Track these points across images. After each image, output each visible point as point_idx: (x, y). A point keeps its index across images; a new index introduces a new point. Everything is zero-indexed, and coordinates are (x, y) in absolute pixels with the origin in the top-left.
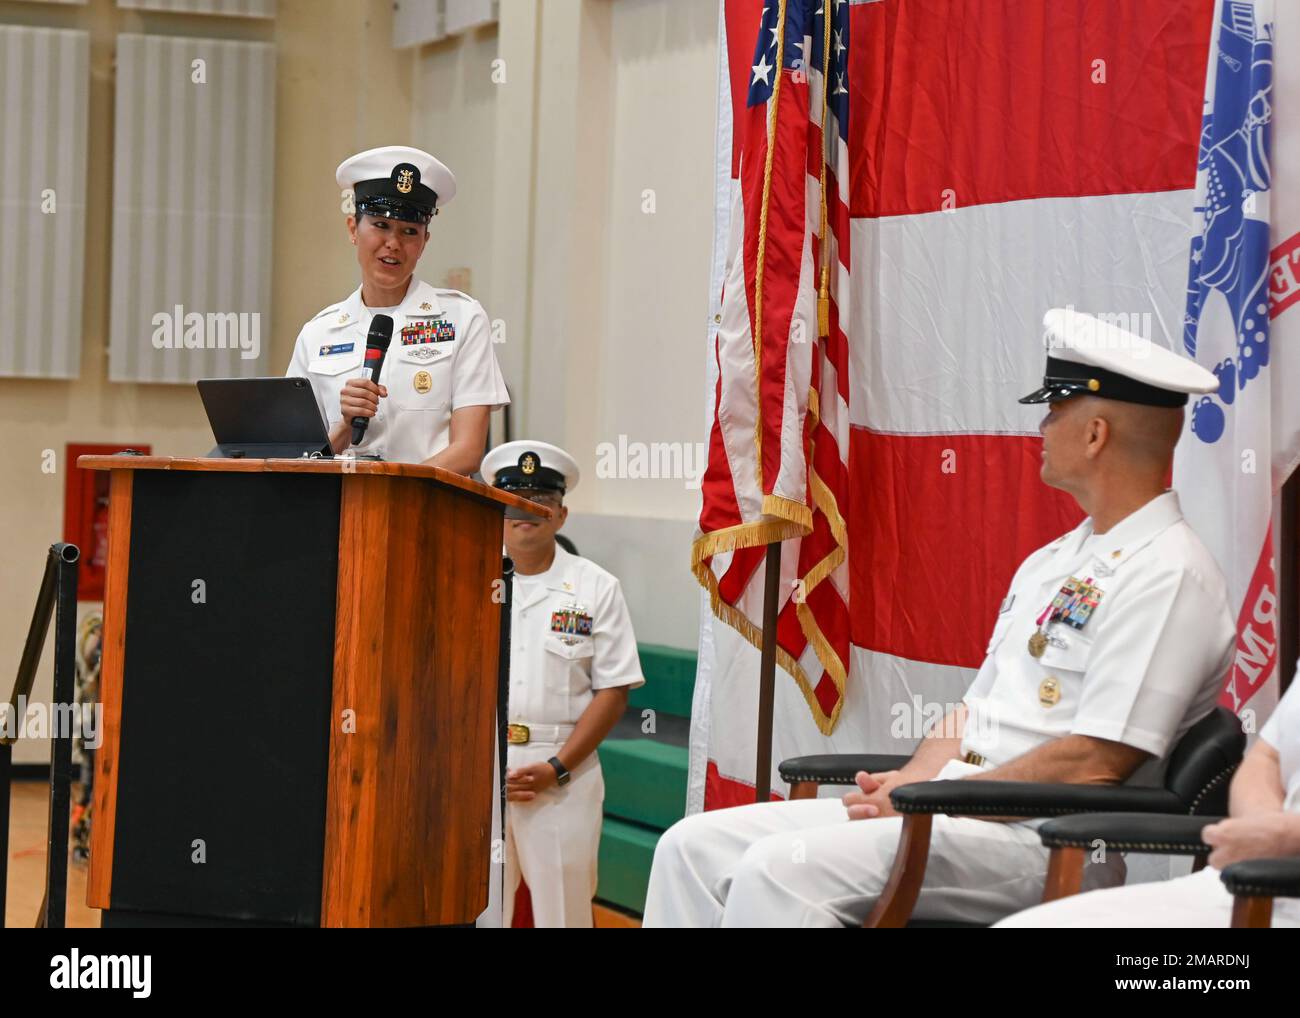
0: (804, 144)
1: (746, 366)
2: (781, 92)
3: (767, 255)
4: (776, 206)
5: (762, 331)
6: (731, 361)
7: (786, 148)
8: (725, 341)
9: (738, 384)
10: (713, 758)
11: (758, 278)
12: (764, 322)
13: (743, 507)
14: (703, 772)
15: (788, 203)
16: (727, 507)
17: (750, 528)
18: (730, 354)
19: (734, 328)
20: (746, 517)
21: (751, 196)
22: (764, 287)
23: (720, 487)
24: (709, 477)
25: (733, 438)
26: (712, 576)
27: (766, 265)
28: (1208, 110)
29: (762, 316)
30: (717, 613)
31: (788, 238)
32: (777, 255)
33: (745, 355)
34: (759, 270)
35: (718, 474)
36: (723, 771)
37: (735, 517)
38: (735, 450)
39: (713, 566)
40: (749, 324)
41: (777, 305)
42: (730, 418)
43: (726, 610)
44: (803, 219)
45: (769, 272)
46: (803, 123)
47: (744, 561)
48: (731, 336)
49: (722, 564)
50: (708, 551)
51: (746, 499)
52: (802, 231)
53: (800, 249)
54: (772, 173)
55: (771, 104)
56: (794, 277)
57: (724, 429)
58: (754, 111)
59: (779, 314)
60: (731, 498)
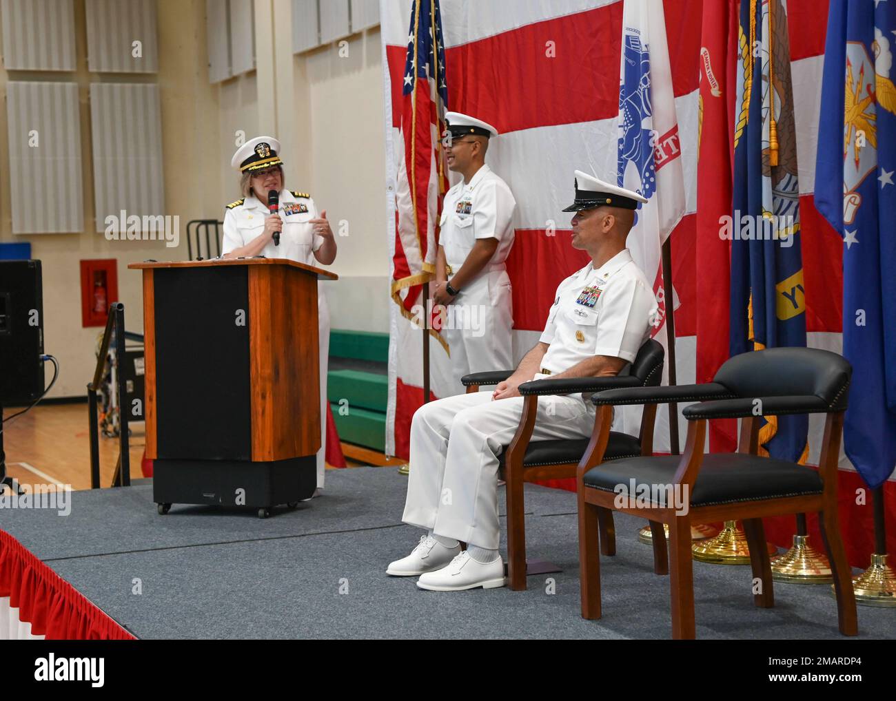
0: (428, 110)
1: (408, 207)
2: (417, 88)
3: (416, 159)
4: (418, 137)
5: (416, 192)
6: (404, 206)
7: (421, 112)
8: (399, 198)
9: (406, 215)
10: (399, 376)
11: (413, 169)
12: (417, 188)
13: (411, 268)
14: (395, 382)
15: (423, 136)
16: (405, 269)
17: (415, 276)
18: (402, 203)
19: (403, 192)
20: (413, 272)
21: (407, 134)
22: (415, 173)
23: (401, 260)
24: (395, 257)
25: (405, 239)
26: (400, 299)
27: (415, 163)
28: (622, 83)
29: (416, 185)
30: (403, 315)
31: (424, 151)
32: (420, 159)
33: (408, 203)
34: (413, 166)
35: (400, 255)
36: (405, 381)
37: (408, 273)
38: (406, 244)
39: (401, 295)
40: (409, 190)
41: (422, 180)
42: (403, 231)
43: (406, 313)
44: (430, 143)
45: (417, 166)
46: (428, 101)
47: (414, 292)
48: (402, 195)
49: (405, 293)
50: (397, 289)
51: (412, 264)
52: (430, 148)
53: (430, 156)
54: (416, 124)
55: (413, 94)
56: (428, 168)
57: (401, 235)
58: (406, 97)
59: (423, 184)
60: (406, 265)
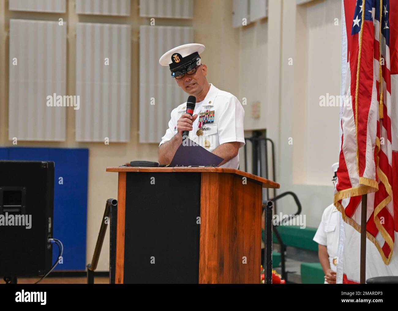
0: (372, 48)
1: (353, 130)
2: (364, 29)
3: (359, 89)
4: (362, 71)
5: (358, 117)
6: (347, 128)
7: (366, 49)
8: (344, 121)
9: (349, 136)
10: (346, 273)
11: (356, 97)
12: (359, 113)
13: (352, 182)
14: (342, 278)
15: (367, 70)
16: (347, 182)
17: (355, 189)
18: (346, 126)
19: (347, 116)
20: (353, 185)
21: (353, 67)
22: (358, 101)
23: (343, 174)
25: (348, 156)
26: (342, 207)
27: (359, 92)
29: (358, 111)
30: (345, 220)
31: (367, 82)
32: (363, 89)
33: (352, 126)
34: (357, 95)
35: (342, 170)
36: (349, 277)
37: (349, 185)
38: (349, 161)
39: (342, 203)
40: (353, 115)
41: (364, 107)
42: (347, 149)
43: (348, 219)
44: (372, 75)
45: (361, 96)
46: (372, 40)
47: (354, 201)
48: (346, 119)
49: (346, 202)
50: (340, 198)
51: (353, 179)
52: (372, 80)
53: (371, 87)
54: (361, 59)
55: (360, 33)
56: (370, 97)
57: (345, 153)
58: (354, 36)
59: (364, 110)
60: (348, 178)
